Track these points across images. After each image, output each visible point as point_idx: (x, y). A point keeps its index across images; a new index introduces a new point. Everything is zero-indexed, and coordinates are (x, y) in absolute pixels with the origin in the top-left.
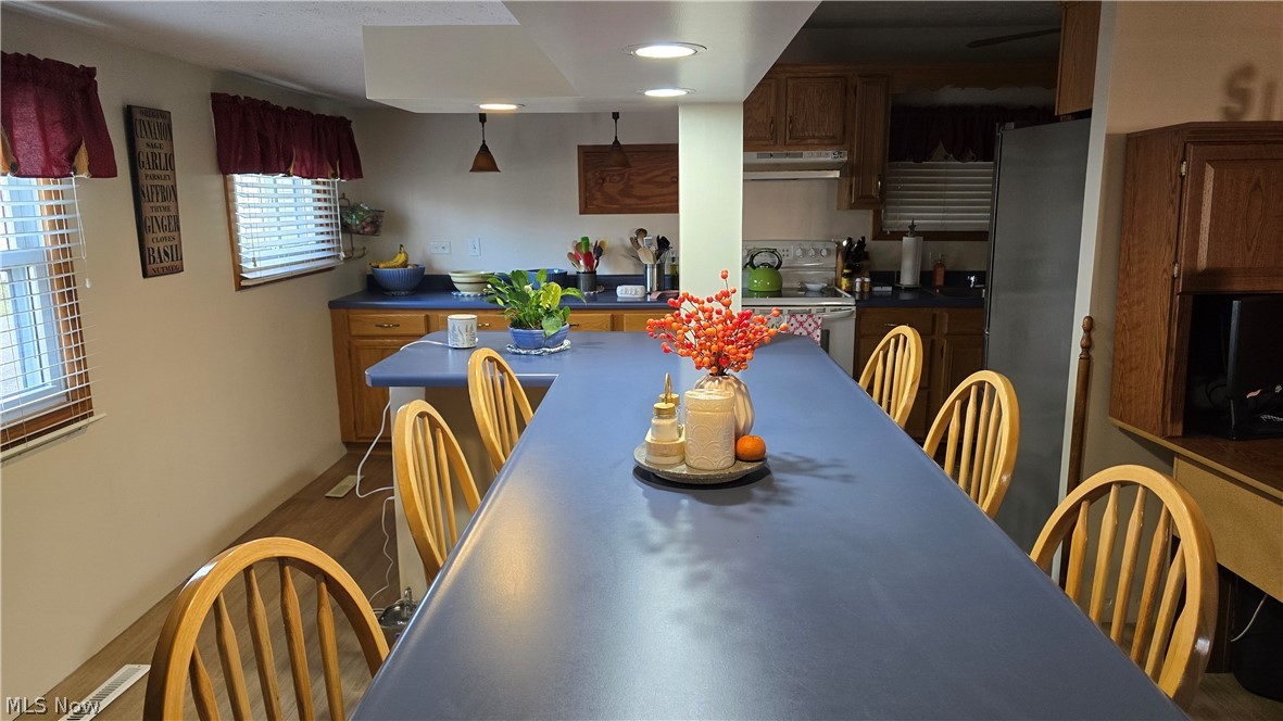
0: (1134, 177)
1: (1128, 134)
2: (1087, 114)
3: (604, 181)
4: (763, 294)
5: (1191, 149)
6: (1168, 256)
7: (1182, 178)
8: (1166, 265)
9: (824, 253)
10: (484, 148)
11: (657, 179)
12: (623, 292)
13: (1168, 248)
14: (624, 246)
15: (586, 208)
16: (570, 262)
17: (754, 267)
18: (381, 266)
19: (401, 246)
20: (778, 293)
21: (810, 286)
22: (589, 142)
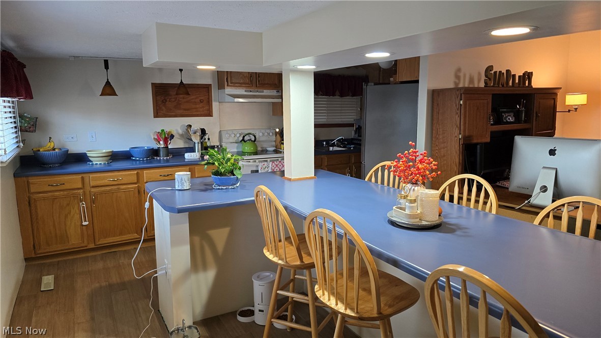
0: (438, 105)
1: (433, 90)
2: (417, 82)
3: (166, 101)
4: (250, 154)
5: (463, 96)
6: (457, 131)
7: (461, 105)
8: (456, 134)
9: (271, 134)
10: (108, 83)
11: (193, 101)
12: (188, 156)
13: (457, 129)
14: (178, 133)
15: (156, 115)
16: (155, 142)
17: (245, 142)
18: (41, 150)
19: (50, 138)
20: (256, 153)
21: (268, 149)
22: (158, 81)
